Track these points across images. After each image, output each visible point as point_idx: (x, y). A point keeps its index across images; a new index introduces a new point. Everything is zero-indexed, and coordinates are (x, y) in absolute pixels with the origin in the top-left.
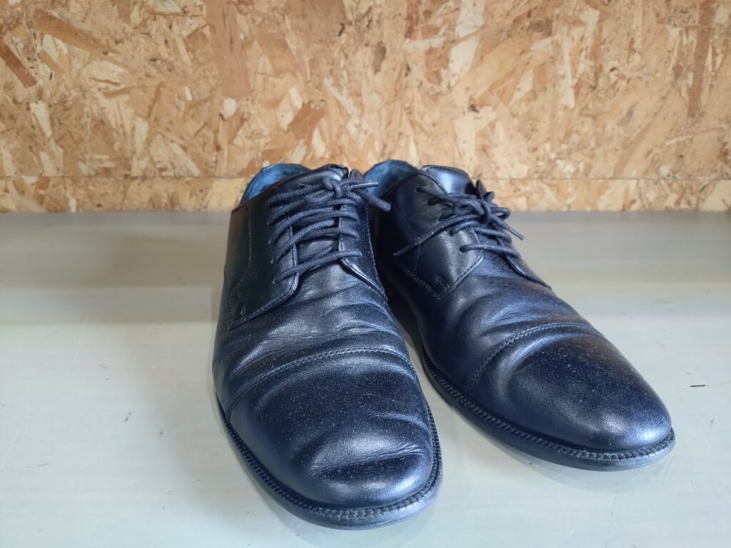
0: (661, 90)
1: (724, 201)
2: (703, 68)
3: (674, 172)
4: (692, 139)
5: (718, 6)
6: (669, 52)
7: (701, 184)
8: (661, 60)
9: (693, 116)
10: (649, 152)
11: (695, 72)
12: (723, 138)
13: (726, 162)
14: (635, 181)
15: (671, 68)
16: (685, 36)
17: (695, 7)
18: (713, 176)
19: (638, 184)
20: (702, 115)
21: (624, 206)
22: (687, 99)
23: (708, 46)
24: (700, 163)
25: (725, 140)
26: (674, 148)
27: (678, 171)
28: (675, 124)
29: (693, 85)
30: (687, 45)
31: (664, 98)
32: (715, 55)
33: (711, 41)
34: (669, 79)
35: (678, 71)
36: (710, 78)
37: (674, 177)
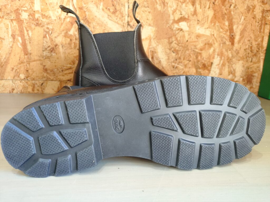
0: (9, 44)
1: (53, 89)
2: (24, 35)
3: (27, 77)
4: (29, 64)
5: (22, 12)
6: (7, 29)
7: (40, 82)
8: (5, 32)
9: (27, 55)
10: (13, 69)
11: (21, 37)
12: (43, 63)
13: (48, 73)
14: (12, 81)
15: (10, 35)
16: (12, 23)
17: (12, 12)
18: (44, 79)
19: (13, 82)
20: (30, 54)
21: (10, 91)
22: (22, 48)
23: (23, 27)
24: (36, 74)
25: (44, 64)
26: (23, 67)
27: (28, 77)
28: (20, 57)
29: (22, 42)
30: (14, 26)
31: (12, 47)
32: (27, 31)
33: (24, 25)
34: (11, 39)
35: (13, 36)
36: (29, 40)
37: (27, 80)
